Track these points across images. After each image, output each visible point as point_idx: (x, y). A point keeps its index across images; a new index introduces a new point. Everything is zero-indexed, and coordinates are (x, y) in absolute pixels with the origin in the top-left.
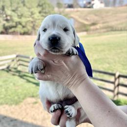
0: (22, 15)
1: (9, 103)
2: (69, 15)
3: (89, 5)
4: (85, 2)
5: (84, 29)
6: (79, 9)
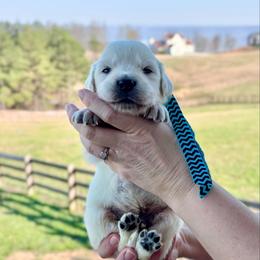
0: (10, 66)
3: (162, 48)
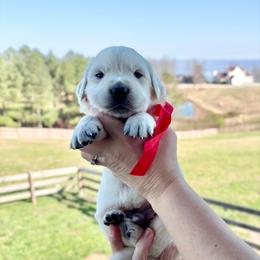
2: (184, 97)
3: (224, 78)
4: (215, 73)
5: (211, 123)
6: (205, 86)
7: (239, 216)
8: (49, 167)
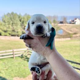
1: (20, 76)
2: (60, 28)
3: (73, 22)
4: (70, 20)
5: (69, 36)
6: (67, 24)
7: (76, 65)
8: (19, 48)
